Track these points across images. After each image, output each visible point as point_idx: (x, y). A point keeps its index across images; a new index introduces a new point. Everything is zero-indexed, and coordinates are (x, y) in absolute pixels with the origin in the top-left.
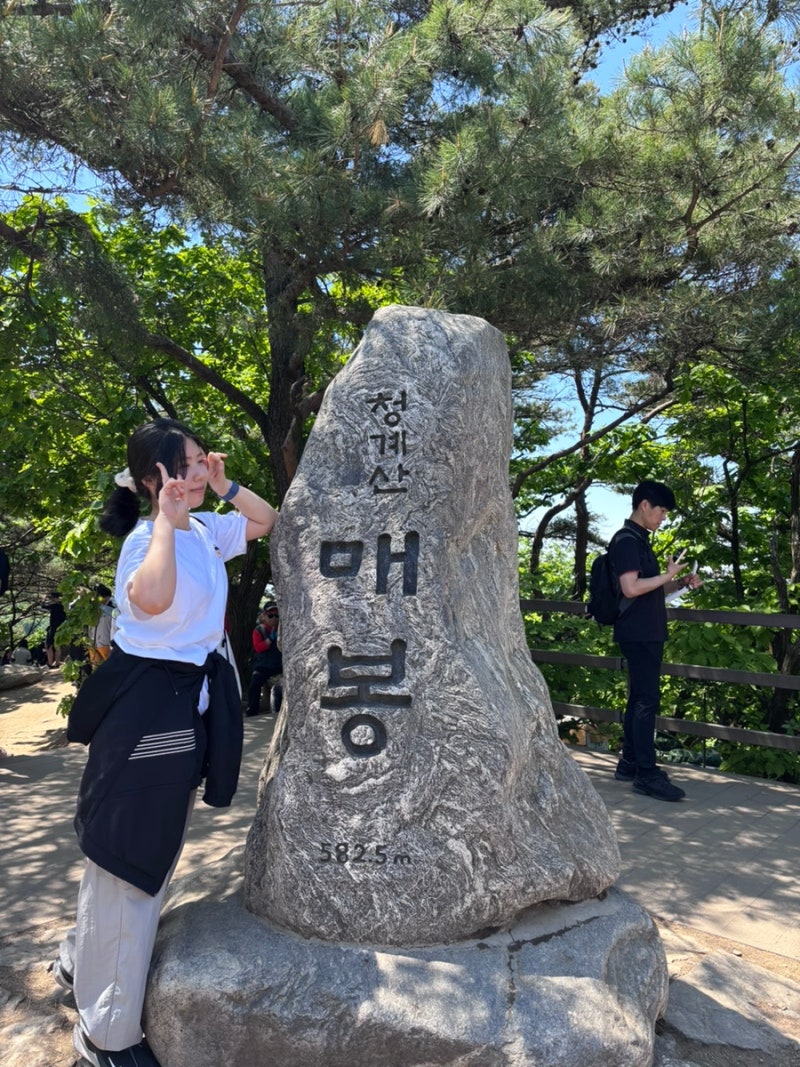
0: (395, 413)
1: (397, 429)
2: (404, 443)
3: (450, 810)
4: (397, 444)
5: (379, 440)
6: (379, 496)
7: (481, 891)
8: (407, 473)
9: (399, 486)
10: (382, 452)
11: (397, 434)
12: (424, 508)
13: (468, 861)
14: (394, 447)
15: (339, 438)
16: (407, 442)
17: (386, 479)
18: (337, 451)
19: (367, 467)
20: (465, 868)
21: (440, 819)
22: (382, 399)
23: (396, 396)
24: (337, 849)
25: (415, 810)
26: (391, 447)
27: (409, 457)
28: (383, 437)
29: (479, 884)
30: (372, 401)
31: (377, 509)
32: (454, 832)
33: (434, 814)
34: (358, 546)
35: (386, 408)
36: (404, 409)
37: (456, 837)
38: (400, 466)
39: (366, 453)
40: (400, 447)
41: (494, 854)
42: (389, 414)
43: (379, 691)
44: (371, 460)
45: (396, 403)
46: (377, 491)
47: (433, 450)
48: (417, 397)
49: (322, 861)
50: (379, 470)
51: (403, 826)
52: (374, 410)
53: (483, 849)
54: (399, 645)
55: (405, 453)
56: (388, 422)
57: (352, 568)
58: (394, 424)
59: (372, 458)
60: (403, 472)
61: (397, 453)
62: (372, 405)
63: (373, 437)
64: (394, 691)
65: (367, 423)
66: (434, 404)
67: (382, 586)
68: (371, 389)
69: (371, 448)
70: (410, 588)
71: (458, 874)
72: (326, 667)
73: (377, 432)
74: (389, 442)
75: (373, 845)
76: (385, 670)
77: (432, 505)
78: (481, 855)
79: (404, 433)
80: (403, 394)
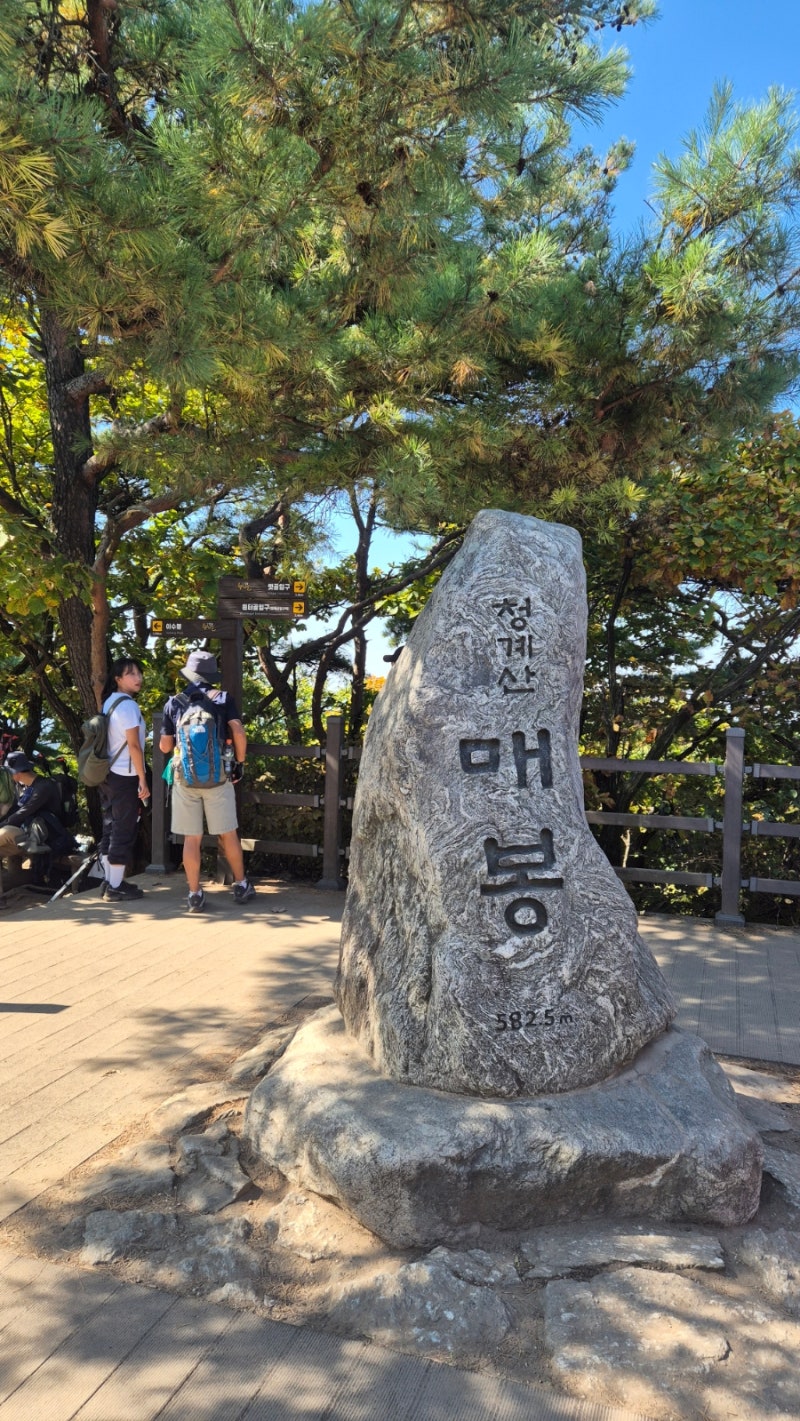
0: (521, 619)
1: (521, 633)
2: (530, 646)
3: (598, 972)
4: (523, 647)
5: (506, 644)
6: (510, 695)
7: (621, 1037)
8: (533, 674)
9: (527, 687)
10: (509, 654)
11: (523, 638)
12: (551, 707)
13: (612, 1014)
14: (520, 650)
15: (468, 642)
16: (534, 646)
17: (514, 680)
18: (465, 652)
19: (496, 668)
20: (610, 1019)
21: (590, 980)
22: (508, 605)
23: (521, 602)
24: (511, 1018)
25: (573, 975)
26: (517, 650)
27: (535, 661)
28: (509, 640)
29: (619, 1032)
30: (498, 606)
31: (509, 708)
32: (601, 990)
33: (587, 977)
34: (495, 742)
35: (512, 613)
36: (529, 615)
37: (603, 995)
38: (527, 668)
39: (494, 654)
40: (527, 650)
41: (627, 1005)
42: (516, 619)
43: (537, 876)
44: (499, 661)
45: (521, 609)
46: (507, 691)
47: (556, 653)
48: (540, 604)
49: (499, 1030)
50: (507, 670)
51: (565, 990)
52: (500, 614)
53: (621, 1000)
54: (547, 833)
55: (531, 655)
56: (514, 627)
57: (493, 764)
58: (520, 629)
59: (500, 660)
60: (530, 674)
61: (523, 655)
62: (498, 610)
63: (500, 640)
64: (549, 875)
65: (495, 627)
66: (556, 612)
67: (523, 782)
68: (497, 594)
69: (500, 650)
70: (547, 782)
71: (605, 1025)
72: (484, 858)
73: (504, 635)
74: (515, 646)
75: (542, 1010)
76: (538, 857)
77: (557, 704)
78: (620, 1007)
79: (530, 637)
80: (528, 600)
